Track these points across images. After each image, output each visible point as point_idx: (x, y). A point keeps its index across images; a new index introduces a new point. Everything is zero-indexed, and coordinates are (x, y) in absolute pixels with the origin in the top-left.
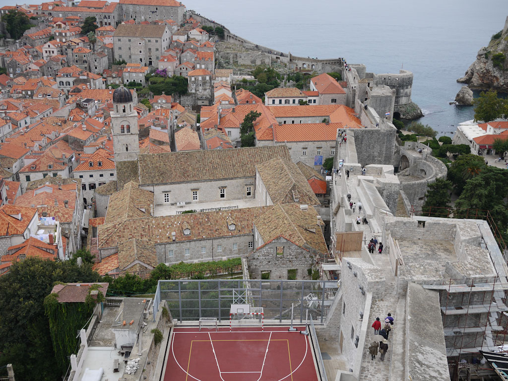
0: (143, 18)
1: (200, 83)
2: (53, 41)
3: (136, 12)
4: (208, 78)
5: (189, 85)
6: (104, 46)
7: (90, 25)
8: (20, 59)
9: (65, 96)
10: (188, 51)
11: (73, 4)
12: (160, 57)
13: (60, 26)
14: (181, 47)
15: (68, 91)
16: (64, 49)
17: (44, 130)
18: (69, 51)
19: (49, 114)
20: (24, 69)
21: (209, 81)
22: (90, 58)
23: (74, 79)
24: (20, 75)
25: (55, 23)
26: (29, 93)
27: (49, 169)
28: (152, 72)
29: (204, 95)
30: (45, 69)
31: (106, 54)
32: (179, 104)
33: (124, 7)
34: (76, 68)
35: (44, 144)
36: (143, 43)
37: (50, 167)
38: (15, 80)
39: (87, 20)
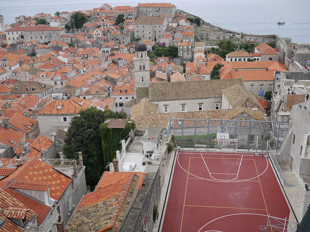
0: (151, 15)
1: (185, 50)
2: (99, 28)
3: (147, 12)
4: (190, 47)
5: (179, 52)
6: (129, 30)
7: (120, 19)
8: (81, 39)
10: (178, 32)
11: (111, 9)
12: (161, 36)
13: (103, 20)
14: (174, 30)
15: (107, 56)
16: (105, 33)
17: (94, 74)
18: (108, 34)
19: (97, 67)
20: (83, 44)
21: (191, 49)
22: (120, 38)
23: (111, 48)
24: (81, 47)
25: (101, 19)
26: (86, 56)
28: (156, 45)
29: (187, 57)
30: (95, 44)
31: (130, 35)
32: (172, 62)
33: (140, 9)
34: (112, 43)
35: (94, 82)
36: (151, 27)
37: (97, 92)
38: (78, 50)
39: (119, 16)
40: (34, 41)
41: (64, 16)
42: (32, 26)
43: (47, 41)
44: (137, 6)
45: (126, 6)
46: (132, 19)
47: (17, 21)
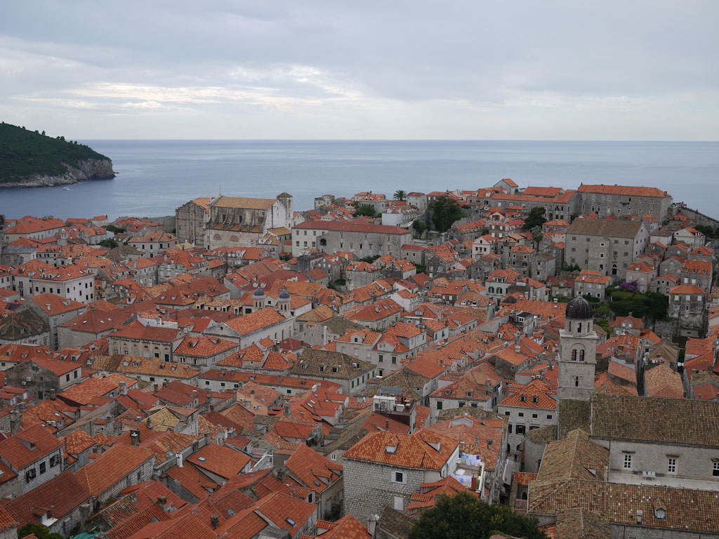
0: (609, 211)
1: (687, 304)
2: (487, 236)
3: (599, 204)
4: (700, 298)
5: (670, 307)
6: (553, 246)
7: (536, 217)
8: (444, 256)
9: (494, 307)
10: (672, 259)
11: (517, 191)
12: (629, 264)
13: (497, 218)
14: (662, 253)
15: (499, 301)
16: (499, 246)
17: (466, 347)
18: (506, 249)
19: (472, 327)
20: (447, 269)
21: (702, 303)
22: (532, 260)
23: (509, 285)
24: (441, 275)
25: (492, 213)
26: (451, 298)
27: (467, 396)
28: (615, 284)
29: (691, 322)
30: (473, 271)
31: (554, 256)
32: (652, 332)
33: (584, 197)
34: (512, 272)
35: (463, 365)
36: (606, 244)
37: (469, 394)
38: (434, 281)
39: (534, 211)
40: (345, 253)
41: (412, 200)
42: (346, 218)
43: (371, 254)
44: (577, 189)
45: (551, 188)
46: (562, 217)
47: (318, 205)
